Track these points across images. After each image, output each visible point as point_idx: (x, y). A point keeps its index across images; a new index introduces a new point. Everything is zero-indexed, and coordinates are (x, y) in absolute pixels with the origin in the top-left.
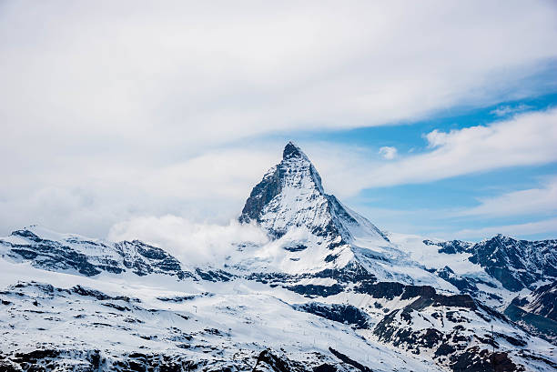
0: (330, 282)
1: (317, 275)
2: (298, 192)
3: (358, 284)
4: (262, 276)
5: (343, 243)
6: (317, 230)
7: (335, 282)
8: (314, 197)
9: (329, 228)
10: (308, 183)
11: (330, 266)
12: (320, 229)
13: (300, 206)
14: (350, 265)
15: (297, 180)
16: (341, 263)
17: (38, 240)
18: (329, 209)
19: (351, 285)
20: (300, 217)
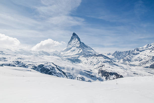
0: (77, 56)
1: (75, 55)
2: (75, 41)
3: (83, 56)
4: (66, 56)
5: (81, 49)
6: (77, 47)
7: (78, 56)
8: (77, 42)
9: (79, 47)
10: (77, 39)
11: (78, 53)
12: (78, 47)
13: (75, 43)
14: (81, 52)
15: (75, 39)
16: (80, 52)
17: (23, 51)
18: (80, 44)
19: (81, 56)
20: (74, 45)
